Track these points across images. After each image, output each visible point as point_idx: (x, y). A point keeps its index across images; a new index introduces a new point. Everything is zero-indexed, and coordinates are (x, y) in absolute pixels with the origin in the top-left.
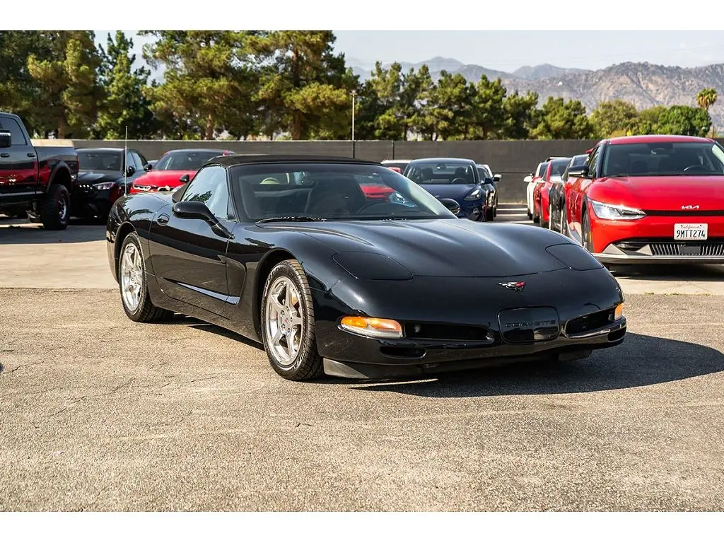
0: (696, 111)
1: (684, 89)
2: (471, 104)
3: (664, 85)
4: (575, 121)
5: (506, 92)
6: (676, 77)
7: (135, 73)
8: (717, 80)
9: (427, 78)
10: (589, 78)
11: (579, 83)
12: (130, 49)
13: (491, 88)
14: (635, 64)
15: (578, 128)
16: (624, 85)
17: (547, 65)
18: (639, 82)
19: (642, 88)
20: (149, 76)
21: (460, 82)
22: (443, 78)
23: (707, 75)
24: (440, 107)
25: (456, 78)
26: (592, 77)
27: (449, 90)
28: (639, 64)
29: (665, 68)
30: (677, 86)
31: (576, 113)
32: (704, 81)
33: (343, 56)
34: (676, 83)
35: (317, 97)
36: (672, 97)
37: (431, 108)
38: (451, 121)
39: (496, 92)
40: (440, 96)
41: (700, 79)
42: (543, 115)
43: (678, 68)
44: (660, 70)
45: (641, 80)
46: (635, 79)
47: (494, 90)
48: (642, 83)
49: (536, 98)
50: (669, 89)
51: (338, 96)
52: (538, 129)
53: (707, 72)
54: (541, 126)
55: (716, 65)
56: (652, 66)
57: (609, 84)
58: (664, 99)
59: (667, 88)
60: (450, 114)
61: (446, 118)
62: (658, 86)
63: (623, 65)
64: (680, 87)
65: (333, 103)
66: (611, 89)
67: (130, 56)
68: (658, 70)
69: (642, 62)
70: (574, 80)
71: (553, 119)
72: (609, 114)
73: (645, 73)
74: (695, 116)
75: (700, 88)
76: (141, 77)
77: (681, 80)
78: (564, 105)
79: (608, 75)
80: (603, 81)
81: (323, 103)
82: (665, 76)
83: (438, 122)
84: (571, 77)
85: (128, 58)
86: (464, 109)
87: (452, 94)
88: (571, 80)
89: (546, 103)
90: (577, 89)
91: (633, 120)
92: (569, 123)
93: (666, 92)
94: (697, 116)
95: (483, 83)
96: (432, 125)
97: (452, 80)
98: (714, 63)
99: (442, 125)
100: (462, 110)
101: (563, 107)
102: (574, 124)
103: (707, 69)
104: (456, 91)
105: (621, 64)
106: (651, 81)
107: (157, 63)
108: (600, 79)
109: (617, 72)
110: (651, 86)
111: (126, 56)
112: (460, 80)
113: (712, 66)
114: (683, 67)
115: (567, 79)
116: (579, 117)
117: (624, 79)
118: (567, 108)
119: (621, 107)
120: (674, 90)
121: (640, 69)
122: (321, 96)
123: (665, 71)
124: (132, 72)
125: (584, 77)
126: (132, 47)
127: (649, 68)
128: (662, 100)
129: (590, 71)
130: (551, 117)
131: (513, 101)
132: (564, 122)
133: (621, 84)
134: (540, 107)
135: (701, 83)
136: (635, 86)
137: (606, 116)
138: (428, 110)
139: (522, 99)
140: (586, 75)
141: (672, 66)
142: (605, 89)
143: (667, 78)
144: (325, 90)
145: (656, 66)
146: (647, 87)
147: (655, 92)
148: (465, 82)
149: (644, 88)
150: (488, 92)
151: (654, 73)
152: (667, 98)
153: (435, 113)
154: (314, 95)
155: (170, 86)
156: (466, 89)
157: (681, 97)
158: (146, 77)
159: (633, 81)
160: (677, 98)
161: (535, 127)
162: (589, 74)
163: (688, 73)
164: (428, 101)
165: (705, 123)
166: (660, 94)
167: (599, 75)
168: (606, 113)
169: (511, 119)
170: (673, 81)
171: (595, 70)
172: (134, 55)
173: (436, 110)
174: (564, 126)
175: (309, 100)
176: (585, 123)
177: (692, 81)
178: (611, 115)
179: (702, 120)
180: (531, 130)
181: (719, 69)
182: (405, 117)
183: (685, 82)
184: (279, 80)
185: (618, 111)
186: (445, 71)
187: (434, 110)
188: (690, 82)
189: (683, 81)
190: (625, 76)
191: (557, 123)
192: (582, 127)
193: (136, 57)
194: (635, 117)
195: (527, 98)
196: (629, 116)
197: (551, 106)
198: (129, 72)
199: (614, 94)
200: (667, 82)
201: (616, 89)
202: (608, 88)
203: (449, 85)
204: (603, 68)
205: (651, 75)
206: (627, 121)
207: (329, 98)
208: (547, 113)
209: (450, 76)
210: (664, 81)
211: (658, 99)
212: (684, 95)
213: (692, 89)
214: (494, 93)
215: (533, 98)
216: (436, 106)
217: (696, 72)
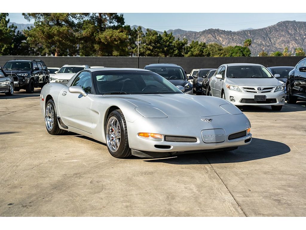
0: (245, 48)
1: (233, 40)
2: (160, 43)
3: (226, 38)
4: (204, 51)
5: (174, 38)
6: (230, 35)
7: (10, 27)
8: (246, 37)
9: (141, 32)
10: (196, 35)
11: (192, 37)
12: (7, 16)
13: (168, 37)
14: (214, 30)
15: (205, 54)
16: (210, 38)
17: (179, 29)
18: (216, 37)
19: (217, 39)
20: (16, 29)
21: (155, 34)
22: (147, 32)
23: (242, 35)
24: (147, 44)
25: (153, 32)
26: (197, 35)
27: (151, 37)
28: (216, 29)
29: (226, 31)
30: (230, 39)
31: (204, 48)
32: (241, 37)
33: (123, 15)
34: (230, 37)
35: (112, 36)
36: (228, 43)
37: (143, 45)
38: (152, 51)
39: (170, 39)
40: (147, 40)
41: (239, 36)
42: (190, 48)
43: (231, 31)
44: (224, 32)
45: (216, 36)
46: (214, 36)
47: (169, 37)
48: (217, 37)
49: (187, 41)
50: (227, 40)
51: (122, 36)
52: (188, 55)
53: (242, 33)
54: (189, 53)
55: (245, 31)
56: (221, 30)
57: (204, 37)
58: (226, 44)
59: (226, 40)
60: (151, 48)
61: (149, 49)
62: (223, 38)
63: (209, 30)
64: (232, 39)
65: (120, 39)
66: (205, 39)
67: (7, 19)
68: (223, 32)
69: (217, 29)
70: (190, 36)
71: (194, 50)
72: (212, 49)
73: (218, 33)
74: (244, 50)
75: (239, 40)
76: (13, 29)
77: (232, 36)
78: (199, 44)
79: (204, 34)
80: (202, 36)
81: (115, 39)
82: (226, 35)
83: (146, 51)
84: (189, 34)
85: (6, 20)
86: (157, 46)
87: (152, 39)
88: (189, 35)
89: (191, 44)
90: (191, 39)
91: (221, 52)
92: (201, 52)
93: (226, 41)
94: (245, 50)
95: (165, 35)
96: (143, 52)
97: (152, 33)
98: (245, 30)
99: (148, 53)
100: (155, 46)
101: (198, 45)
102: (203, 52)
103: (241, 32)
104: (154, 38)
105: (209, 29)
106: (220, 36)
107: (30, 19)
108: (200, 35)
109: (207, 33)
110: (220, 38)
111: (5, 19)
112: (155, 33)
113: (243, 31)
114: (233, 31)
115: (187, 35)
116: (205, 50)
117: (210, 35)
118: (200, 46)
119: (216, 46)
120: (229, 40)
121: (216, 31)
122: (114, 35)
123: (226, 33)
124: (8, 26)
125: (194, 34)
126: (8, 16)
127: (219, 31)
128: (225, 44)
129: (196, 32)
130: (194, 49)
131: (177, 42)
132: (199, 51)
133: (209, 38)
134: (188, 45)
135: (240, 38)
136: (214, 38)
137: (211, 49)
138: (142, 46)
139: (181, 41)
140: (195, 34)
141: (228, 30)
142: (203, 39)
143: (227, 35)
144: (116, 32)
145: (222, 30)
146: (219, 39)
147: (222, 41)
148: (157, 34)
149: (218, 39)
150: (167, 38)
151: (221, 33)
152: (227, 43)
153: (145, 47)
154: (111, 35)
155: (38, 29)
156: (158, 37)
157: (232, 43)
158: (15, 29)
159: (213, 36)
160: (230, 43)
161: (187, 53)
162: (195, 33)
163: (234, 33)
164: (141, 42)
165: (248, 53)
166: (224, 42)
167: (200, 34)
168: (211, 48)
169: (177, 50)
170: (229, 37)
171: (198, 32)
172: (9, 19)
173: (145, 46)
174: (199, 53)
175: (108, 37)
176: (208, 52)
177: (236, 37)
178: (213, 49)
179: (247, 52)
180: (185, 55)
181: (246, 32)
182: (132, 49)
183: (233, 37)
184: (93, 27)
185: (216, 48)
186: (148, 29)
187: (144, 46)
188: (235, 37)
189: (233, 36)
190: (210, 34)
191: (196, 52)
192: (207, 54)
193: (10, 20)
194: (223, 50)
195: (183, 41)
196: (220, 50)
197: (193, 45)
198: (7, 27)
199: (206, 41)
200: (227, 37)
201: (207, 39)
202: (204, 39)
203: (150, 35)
204: (201, 31)
205: (220, 34)
206: (219, 52)
207: (118, 36)
208: (192, 47)
209: (151, 31)
210: (225, 36)
211: (223, 44)
212: (233, 42)
213: (236, 40)
214: (169, 39)
215: (186, 41)
216: (145, 44)
217: (237, 33)
